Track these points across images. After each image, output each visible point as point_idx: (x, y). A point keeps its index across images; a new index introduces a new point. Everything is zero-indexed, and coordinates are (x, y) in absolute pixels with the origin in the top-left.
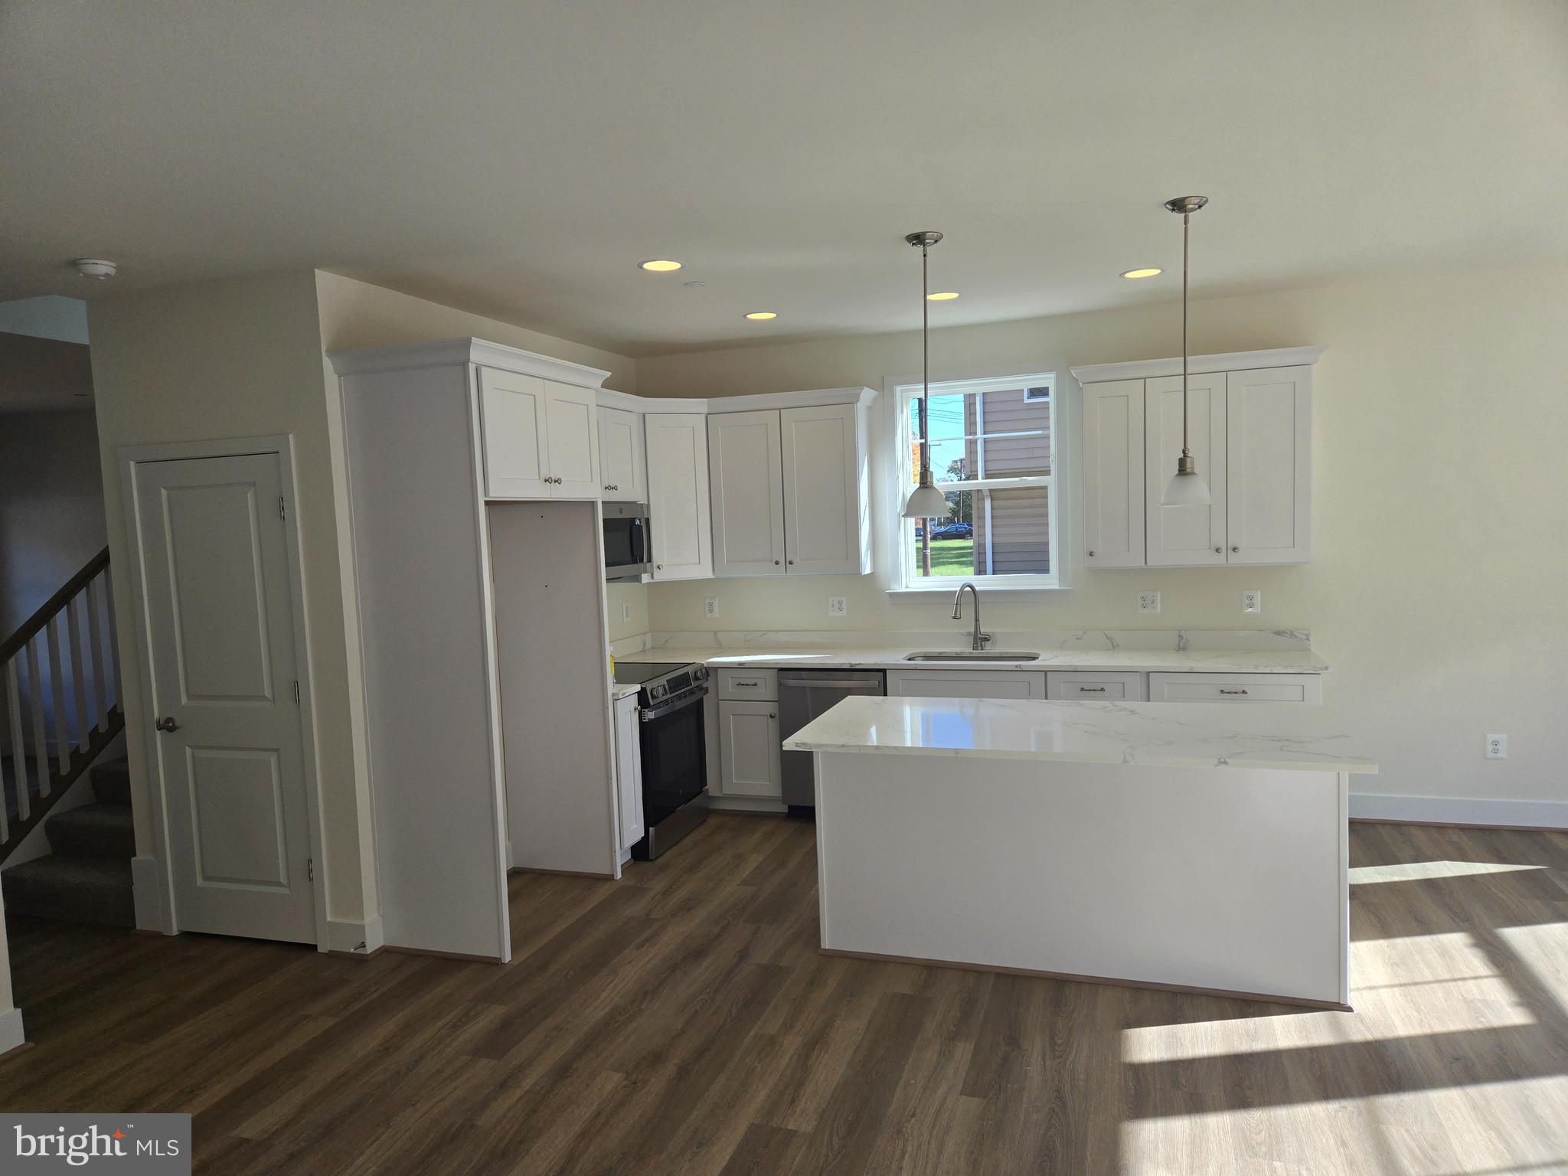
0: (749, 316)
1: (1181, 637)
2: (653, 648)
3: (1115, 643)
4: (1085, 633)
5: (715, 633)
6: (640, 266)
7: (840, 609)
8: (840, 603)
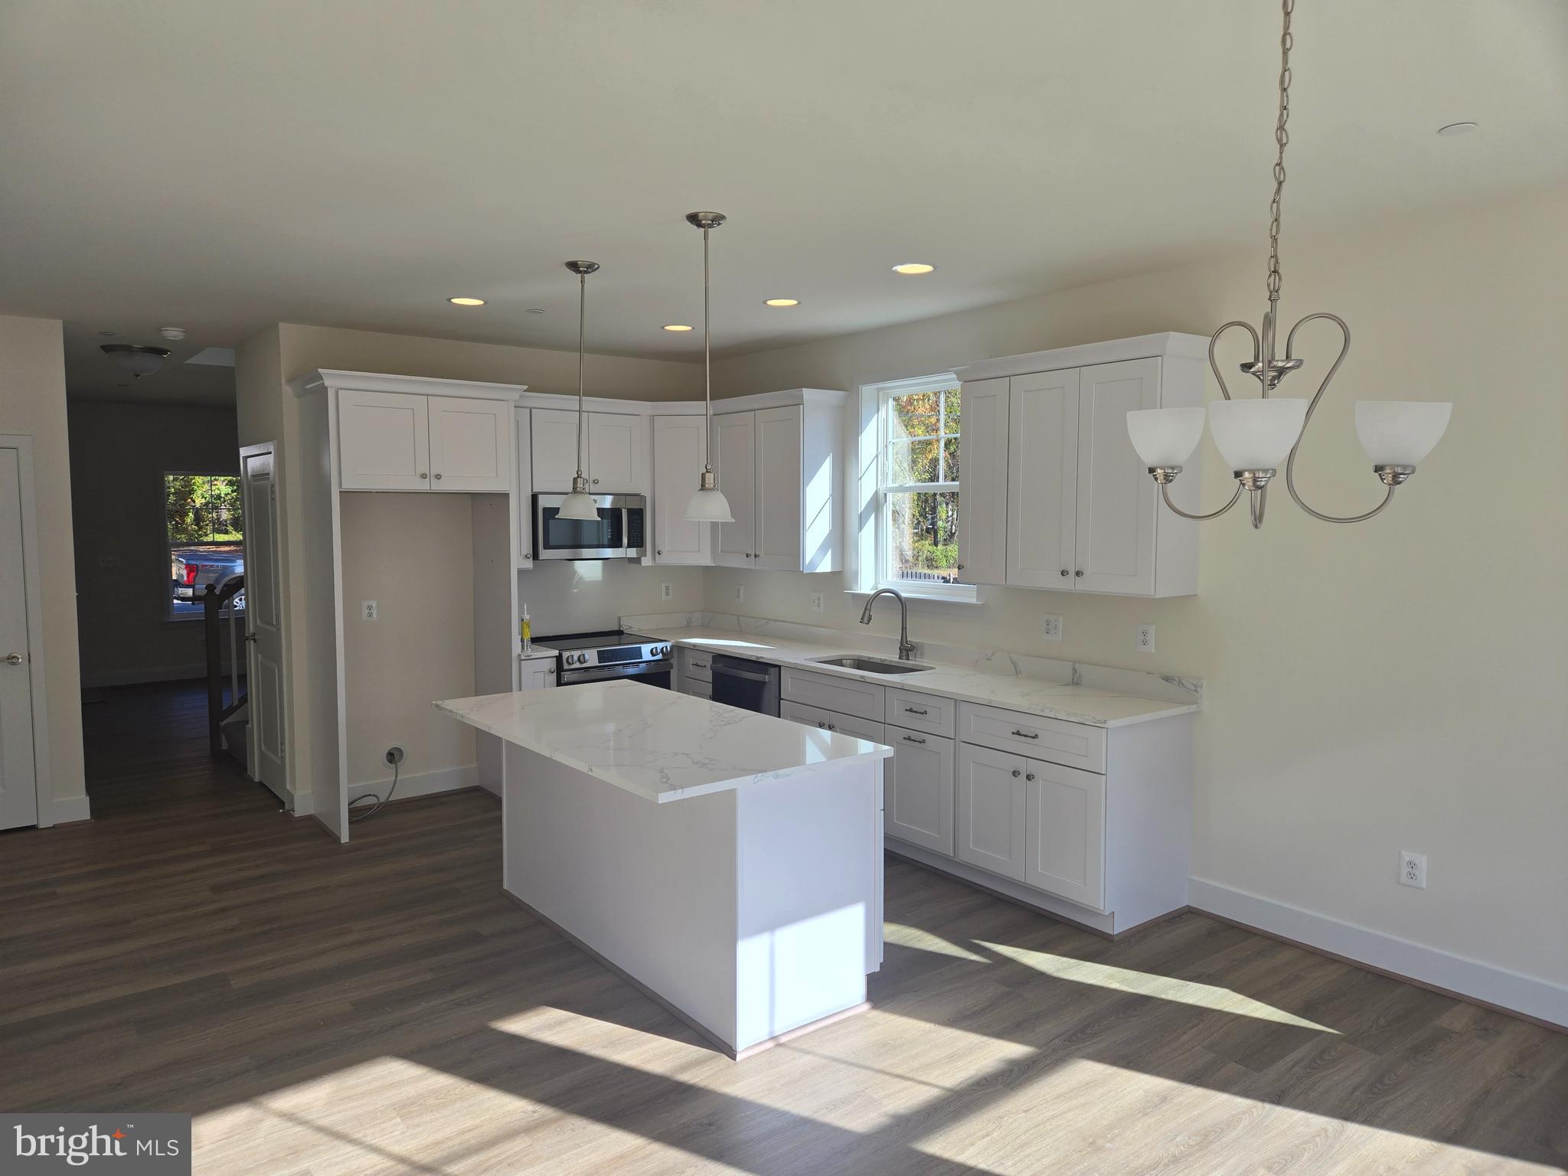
0: (666, 328)
1: (1075, 670)
2: (702, 626)
3: (1018, 669)
4: (993, 654)
5: (738, 616)
6: (449, 300)
7: (819, 605)
8: (819, 599)
